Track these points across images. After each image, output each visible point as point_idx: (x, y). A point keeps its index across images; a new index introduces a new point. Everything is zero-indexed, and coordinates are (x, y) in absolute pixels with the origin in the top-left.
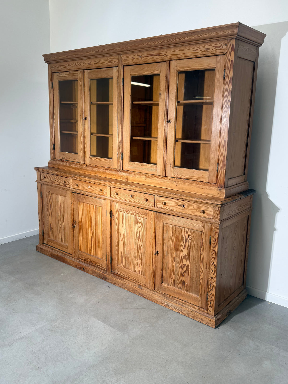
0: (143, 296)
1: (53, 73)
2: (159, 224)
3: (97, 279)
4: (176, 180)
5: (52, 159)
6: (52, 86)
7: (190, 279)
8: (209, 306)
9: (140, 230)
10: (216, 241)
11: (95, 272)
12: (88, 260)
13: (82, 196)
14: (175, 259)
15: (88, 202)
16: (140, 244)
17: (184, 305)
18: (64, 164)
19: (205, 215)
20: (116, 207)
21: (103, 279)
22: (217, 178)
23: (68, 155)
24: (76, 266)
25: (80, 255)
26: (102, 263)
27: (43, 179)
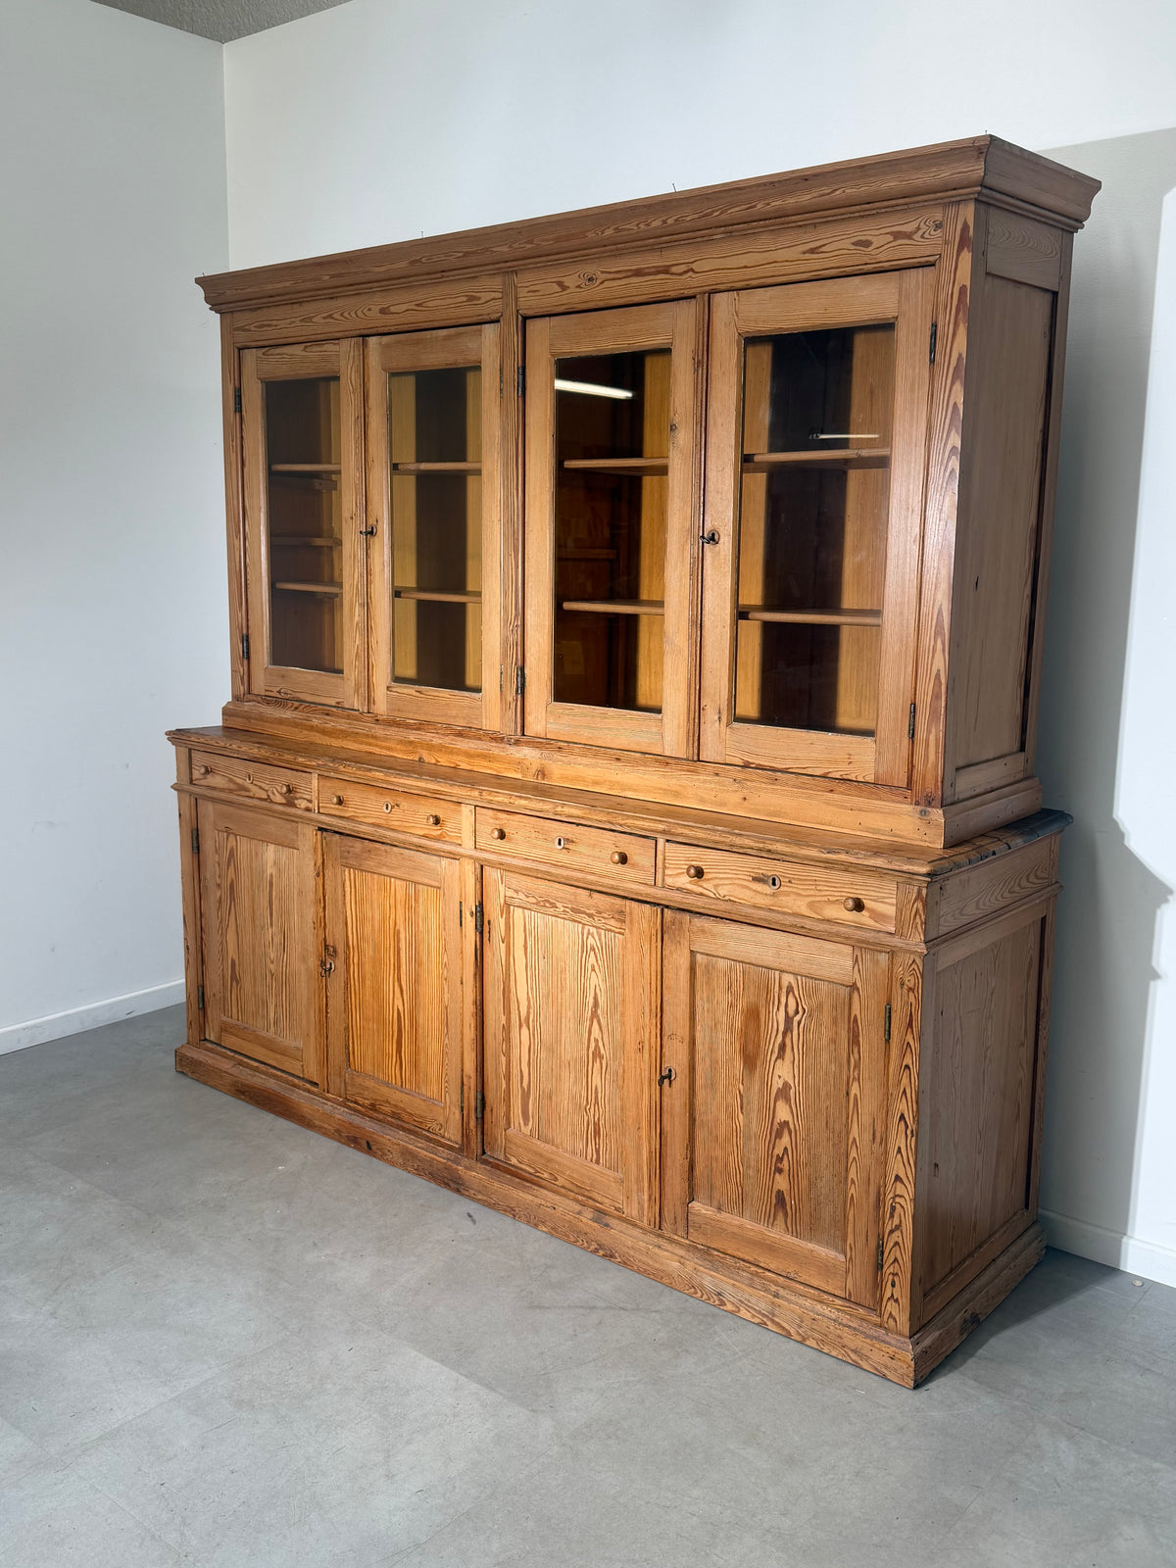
0: (611, 1256)
1: (240, 349)
2: (675, 956)
3: (421, 1186)
4: (740, 776)
5: (236, 698)
6: (235, 402)
7: (804, 1183)
8: (888, 1294)
9: (595, 980)
10: (910, 1024)
11: (414, 1156)
12: (387, 1109)
13: (358, 845)
14: (745, 1101)
15: (384, 870)
16: (596, 1041)
17: (782, 1292)
18: (288, 714)
19: (864, 918)
20: (499, 889)
21: (447, 1185)
22: (913, 766)
23: (303, 680)
24: (337, 1131)
25: (353, 1085)
26: (441, 1120)
27: (201, 777)
